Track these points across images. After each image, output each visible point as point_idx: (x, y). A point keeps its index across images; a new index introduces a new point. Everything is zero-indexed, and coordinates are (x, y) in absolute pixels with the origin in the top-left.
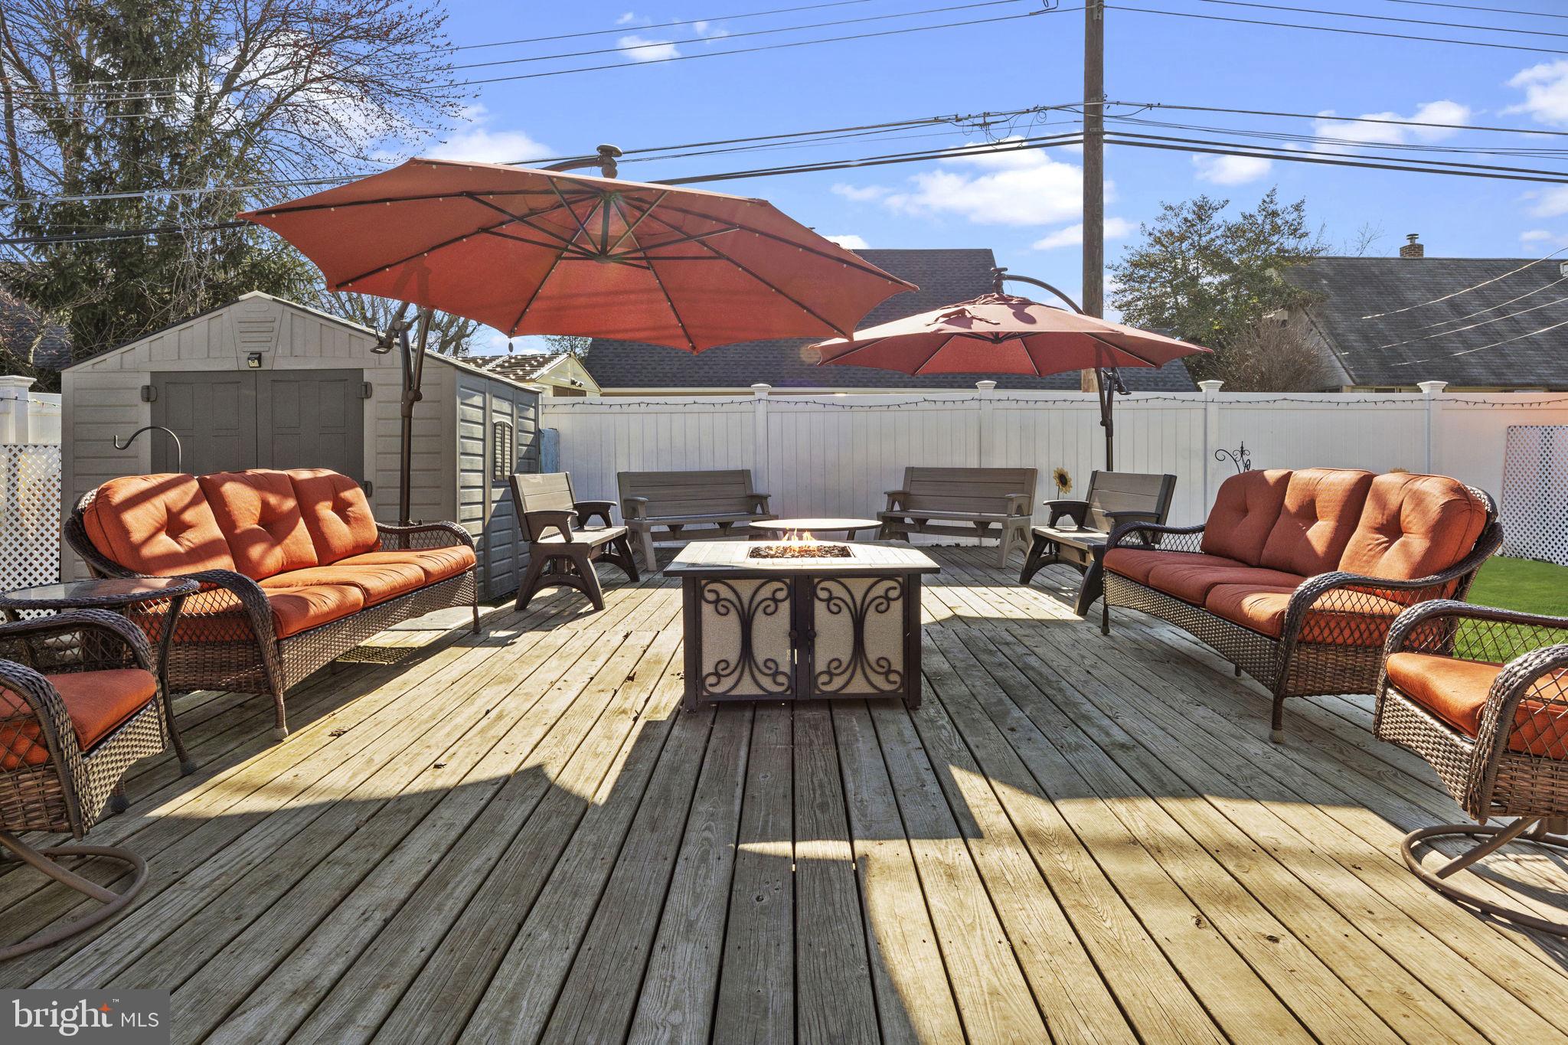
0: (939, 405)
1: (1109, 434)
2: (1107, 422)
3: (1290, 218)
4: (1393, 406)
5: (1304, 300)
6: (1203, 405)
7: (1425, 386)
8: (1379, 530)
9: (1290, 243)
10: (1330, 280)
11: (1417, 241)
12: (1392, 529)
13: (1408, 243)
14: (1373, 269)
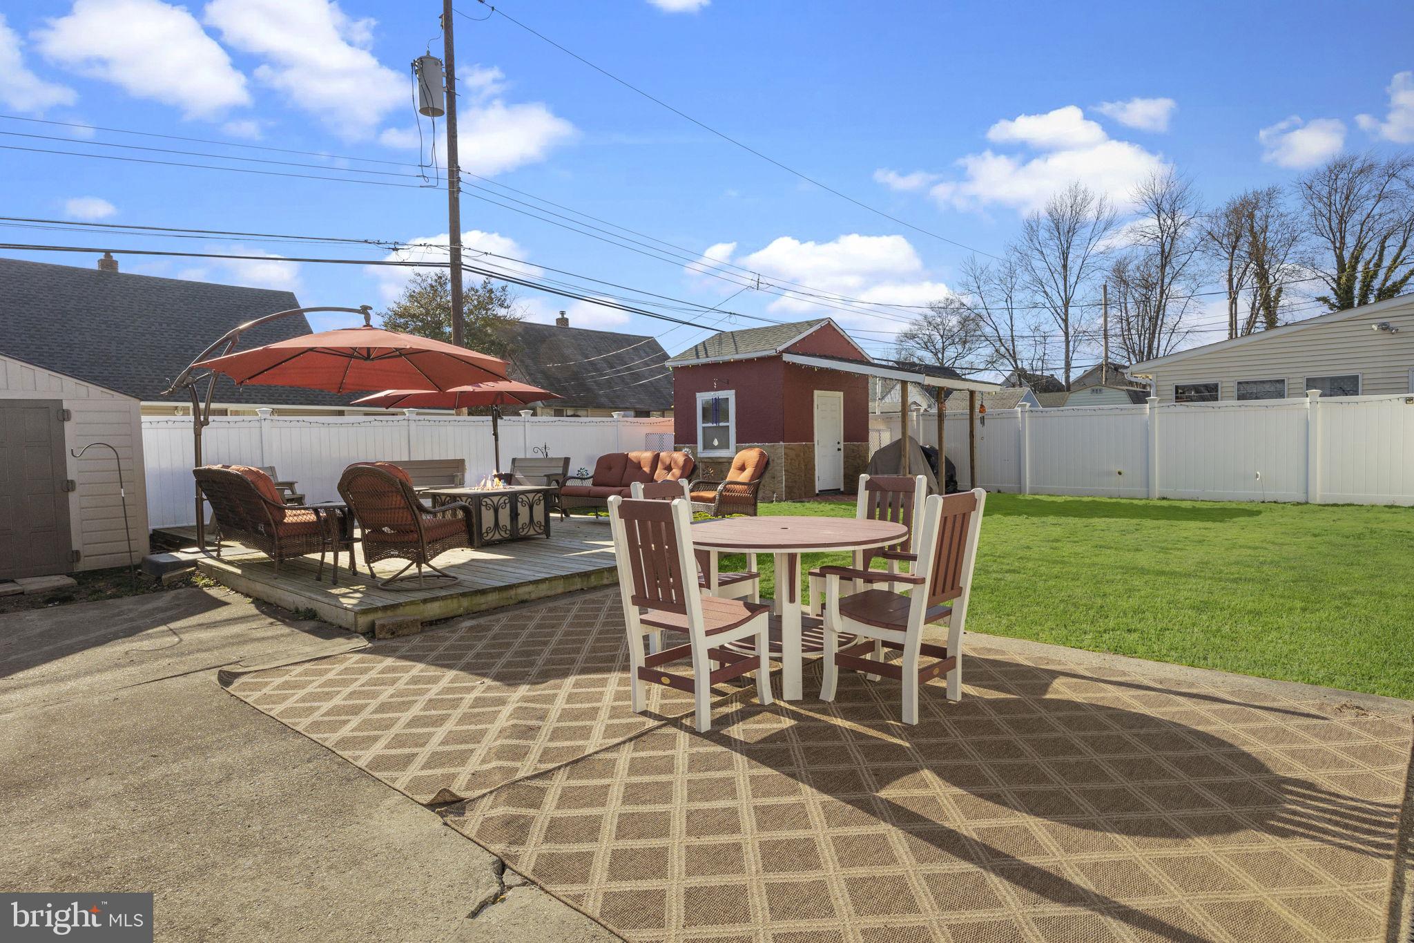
0: (384, 423)
1: (496, 440)
2: (496, 434)
3: (498, 294)
4: (603, 424)
5: (513, 351)
6: (523, 424)
7: (615, 414)
8: (665, 469)
9: (501, 312)
10: (522, 337)
11: (565, 316)
12: (669, 468)
13: (560, 316)
14: (546, 333)
